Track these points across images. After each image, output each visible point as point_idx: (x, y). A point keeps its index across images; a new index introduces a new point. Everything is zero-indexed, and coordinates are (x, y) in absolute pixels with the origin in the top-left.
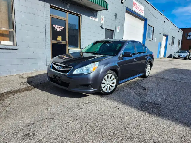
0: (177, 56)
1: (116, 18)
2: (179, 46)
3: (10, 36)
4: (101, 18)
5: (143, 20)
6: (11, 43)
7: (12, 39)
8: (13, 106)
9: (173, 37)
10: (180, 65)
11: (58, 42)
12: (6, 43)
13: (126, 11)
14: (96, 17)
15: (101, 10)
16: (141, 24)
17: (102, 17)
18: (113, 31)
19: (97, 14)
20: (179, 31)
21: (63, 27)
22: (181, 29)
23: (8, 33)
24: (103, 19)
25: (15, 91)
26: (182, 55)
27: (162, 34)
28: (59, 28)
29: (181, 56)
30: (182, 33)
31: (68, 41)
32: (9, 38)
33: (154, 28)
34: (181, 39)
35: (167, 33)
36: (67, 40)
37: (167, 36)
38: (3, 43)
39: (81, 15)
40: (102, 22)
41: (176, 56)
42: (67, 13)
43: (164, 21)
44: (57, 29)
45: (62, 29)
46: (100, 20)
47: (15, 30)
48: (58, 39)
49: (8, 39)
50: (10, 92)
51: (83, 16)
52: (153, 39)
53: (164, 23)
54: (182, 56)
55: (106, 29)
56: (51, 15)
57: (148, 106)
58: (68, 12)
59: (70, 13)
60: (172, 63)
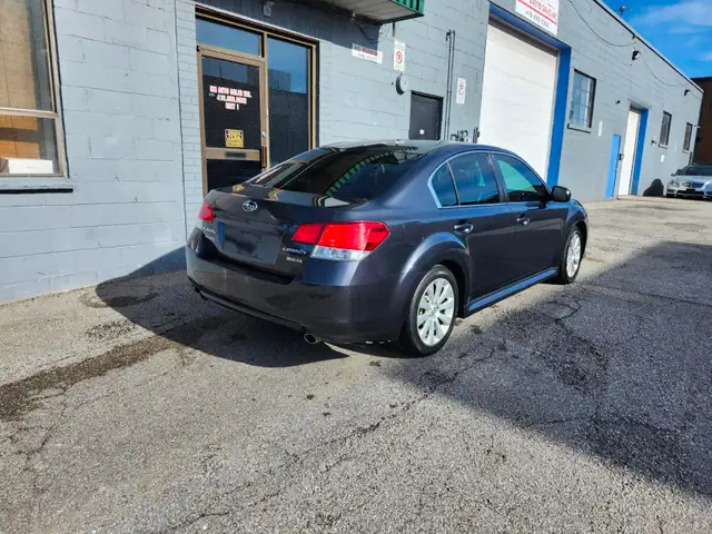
0: (684, 189)
1: (452, 48)
2: (686, 146)
3: (42, 137)
4: (396, 51)
5: (554, 53)
6: (46, 166)
7: (50, 149)
8: (62, 451)
9: (665, 113)
10: (704, 227)
11: (228, 154)
12: (26, 166)
13: (490, 18)
14: (376, 49)
15: (394, 21)
16: (548, 66)
17: (399, 46)
18: (440, 100)
19: (377, 37)
20: (690, 87)
21: (248, 94)
22: (698, 81)
23: (35, 128)
24: (403, 53)
25: (68, 368)
26: (701, 185)
27: (625, 105)
28: (233, 98)
29: (697, 189)
30: (701, 95)
31: (268, 146)
32: (40, 148)
33: (594, 80)
34: (695, 121)
35: (643, 100)
36: (266, 142)
37: (643, 112)
38: (17, 165)
39: (317, 43)
40: (400, 67)
41: (677, 189)
42: (262, 34)
43: (635, 53)
44: (223, 103)
45: (244, 101)
46: (389, 58)
47: (60, 113)
48: (229, 142)
49: (35, 148)
50: (50, 374)
51: (325, 45)
52: (590, 126)
53: (634, 58)
54: (703, 188)
55: (413, 93)
56: (202, 46)
57: (624, 439)
58: (266, 33)
59: (276, 35)
60: (671, 221)
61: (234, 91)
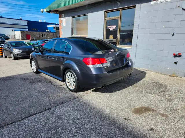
44: (110, 29)
45: (114, 28)
48: (110, 38)
61: (112, 26)
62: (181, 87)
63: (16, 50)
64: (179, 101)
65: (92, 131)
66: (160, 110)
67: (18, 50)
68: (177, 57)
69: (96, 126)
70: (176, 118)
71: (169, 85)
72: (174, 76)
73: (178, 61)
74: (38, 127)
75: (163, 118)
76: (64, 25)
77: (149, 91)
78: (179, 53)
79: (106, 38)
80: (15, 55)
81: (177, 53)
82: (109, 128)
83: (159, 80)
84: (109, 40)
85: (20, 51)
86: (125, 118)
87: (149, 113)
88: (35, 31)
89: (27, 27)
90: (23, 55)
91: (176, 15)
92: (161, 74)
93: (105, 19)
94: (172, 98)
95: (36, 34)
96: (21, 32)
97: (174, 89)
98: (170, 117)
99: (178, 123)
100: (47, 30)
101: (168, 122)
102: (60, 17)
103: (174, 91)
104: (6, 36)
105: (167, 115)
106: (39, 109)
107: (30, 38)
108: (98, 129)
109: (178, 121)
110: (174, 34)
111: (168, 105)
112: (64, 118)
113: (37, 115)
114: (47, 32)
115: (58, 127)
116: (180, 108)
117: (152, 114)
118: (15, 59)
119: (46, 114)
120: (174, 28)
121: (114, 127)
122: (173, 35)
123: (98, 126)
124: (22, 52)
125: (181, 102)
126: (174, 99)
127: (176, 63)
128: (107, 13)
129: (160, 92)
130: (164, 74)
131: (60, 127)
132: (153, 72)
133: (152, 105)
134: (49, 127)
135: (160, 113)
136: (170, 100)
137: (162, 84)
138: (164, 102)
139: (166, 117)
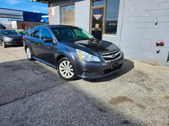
21: (101, 15)
44: (96, 18)
48: (96, 27)
61: (98, 15)
62: (162, 76)
63: (7, 38)
64: (158, 90)
65: (62, 124)
66: (138, 101)
67: (9, 38)
68: (159, 46)
69: (67, 118)
70: (153, 109)
71: (150, 74)
72: (156, 65)
73: (160, 50)
74: (5, 119)
75: (140, 109)
76: (53, 14)
77: (129, 80)
78: (161, 42)
79: (92, 27)
80: (5, 43)
81: (159, 42)
82: (80, 121)
83: (141, 68)
84: (95, 29)
85: (11, 39)
86: (99, 109)
87: (126, 103)
88: (30, 21)
89: (22, 17)
90: (13, 43)
91: (160, 3)
92: (144, 62)
93: (91, 8)
94: (152, 87)
95: (31, 24)
96: (17, 22)
97: (155, 78)
98: (148, 108)
99: (155, 115)
100: (41, 21)
101: (145, 114)
102: (49, 6)
103: (154, 80)
104: (3, 26)
105: (144, 106)
106: (12, 99)
107: (25, 27)
108: (69, 122)
109: (155, 113)
110: (157, 22)
111: (147, 95)
112: (36, 108)
113: (8, 104)
114: (42, 22)
115: (26, 119)
116: (159, 98)
117: (129, 104)
118: (6, 46)
119: (18, 103)
120: (157, 17)
121: (86, 119)
122: (156, 24)
123: (69, 118)
124: (12, 40)
125: (161, 92)
126: (153, 88)
127: (158, 52)
128: (93, 2)
129: (140, 81)
130: (146, 63)
131: (28, 118)
132: (135, 61)
133: (130, 95)
134: (16, 119)
135: (138, 103)
136: (149, 90)
137: (143, 72)
138: (143, 92)
139: (144, 107)
